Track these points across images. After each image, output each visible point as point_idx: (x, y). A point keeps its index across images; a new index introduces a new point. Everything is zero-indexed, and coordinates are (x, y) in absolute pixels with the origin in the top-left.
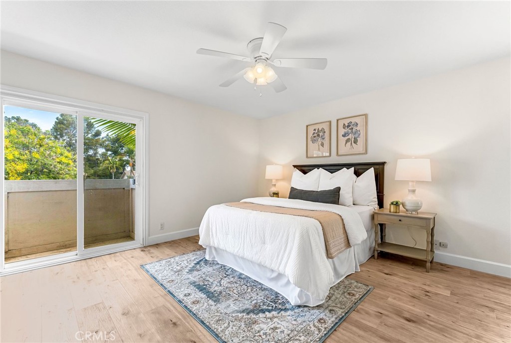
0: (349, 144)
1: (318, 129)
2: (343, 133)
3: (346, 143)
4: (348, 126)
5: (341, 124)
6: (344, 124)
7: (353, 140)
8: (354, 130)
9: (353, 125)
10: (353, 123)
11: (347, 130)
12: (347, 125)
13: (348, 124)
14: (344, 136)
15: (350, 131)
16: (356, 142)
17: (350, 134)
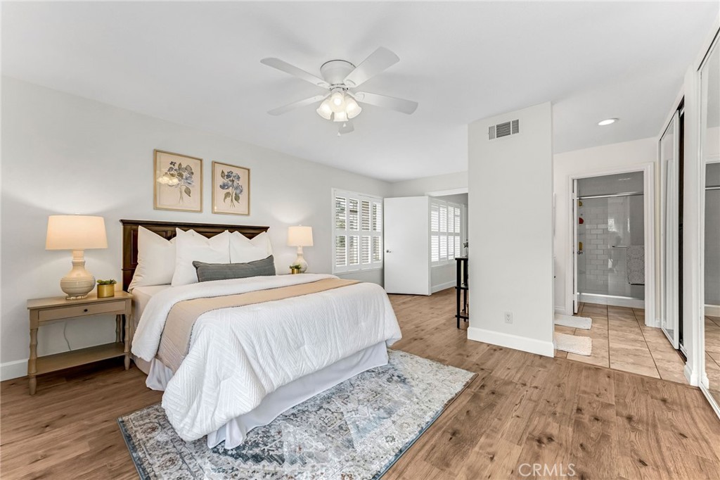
0: (229, 199)
1: (180, 164)
2: (221, 184)
3: (225, 198)
4: (228, 176)
5: (219, 169)
6: (223, 172)
7: (234, 195)
8: (235, 183)
9: (234, 177)
10: (234, 174)
11: (226, 181)
12: (226, 174)
13: (228, 173)
14: (223, 187)
15: (230, 183)
16: (237, 198)
17: (231, 188)
